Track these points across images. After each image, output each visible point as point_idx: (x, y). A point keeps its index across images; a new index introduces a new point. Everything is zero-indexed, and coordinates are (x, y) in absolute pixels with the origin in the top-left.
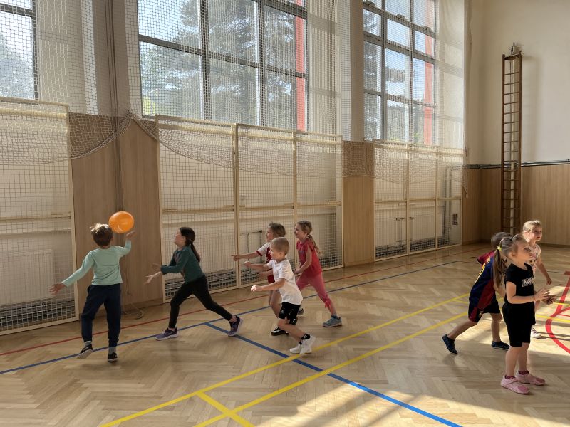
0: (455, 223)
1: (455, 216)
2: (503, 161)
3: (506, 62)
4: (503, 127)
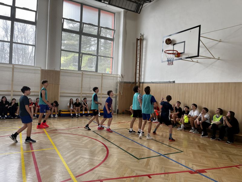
2: (135, 81)
3: (138, 41)
4: (136, 67)
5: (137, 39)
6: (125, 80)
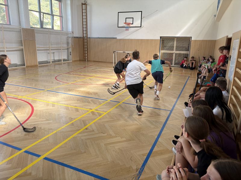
0: (71, 55)
1: (70, 52)
2: (83, 36)
3: (83, 5)
4: (83, 26)
5: (82, 3)
6: (75, 36)
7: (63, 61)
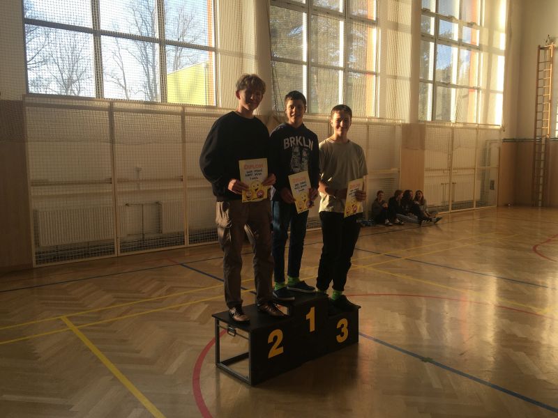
1: (492, 182)
3: (542, 51)
4: (536, 106)
5: (539, 46)
7: (477, 206)
